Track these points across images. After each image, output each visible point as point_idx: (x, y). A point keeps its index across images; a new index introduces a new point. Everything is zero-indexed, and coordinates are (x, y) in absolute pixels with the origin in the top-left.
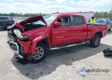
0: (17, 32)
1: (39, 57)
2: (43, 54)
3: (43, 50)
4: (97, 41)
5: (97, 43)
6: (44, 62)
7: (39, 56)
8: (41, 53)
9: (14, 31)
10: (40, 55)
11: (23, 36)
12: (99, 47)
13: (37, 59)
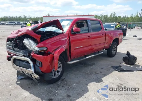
0: (29, 42)
1: (57, 75)
2: (61, 70)
3: (61, 65)
4: (114, 50)
5: (115, 51)
6: (63, 80)
7: (56, 73)
8: (58, 70)
9: (24, 41)
10: (58, 72)
11: (39, 47)
12: (117, 56)
13: (55, 78)
